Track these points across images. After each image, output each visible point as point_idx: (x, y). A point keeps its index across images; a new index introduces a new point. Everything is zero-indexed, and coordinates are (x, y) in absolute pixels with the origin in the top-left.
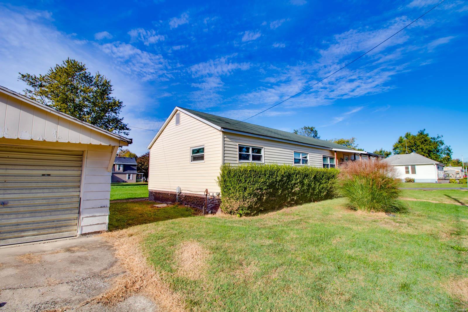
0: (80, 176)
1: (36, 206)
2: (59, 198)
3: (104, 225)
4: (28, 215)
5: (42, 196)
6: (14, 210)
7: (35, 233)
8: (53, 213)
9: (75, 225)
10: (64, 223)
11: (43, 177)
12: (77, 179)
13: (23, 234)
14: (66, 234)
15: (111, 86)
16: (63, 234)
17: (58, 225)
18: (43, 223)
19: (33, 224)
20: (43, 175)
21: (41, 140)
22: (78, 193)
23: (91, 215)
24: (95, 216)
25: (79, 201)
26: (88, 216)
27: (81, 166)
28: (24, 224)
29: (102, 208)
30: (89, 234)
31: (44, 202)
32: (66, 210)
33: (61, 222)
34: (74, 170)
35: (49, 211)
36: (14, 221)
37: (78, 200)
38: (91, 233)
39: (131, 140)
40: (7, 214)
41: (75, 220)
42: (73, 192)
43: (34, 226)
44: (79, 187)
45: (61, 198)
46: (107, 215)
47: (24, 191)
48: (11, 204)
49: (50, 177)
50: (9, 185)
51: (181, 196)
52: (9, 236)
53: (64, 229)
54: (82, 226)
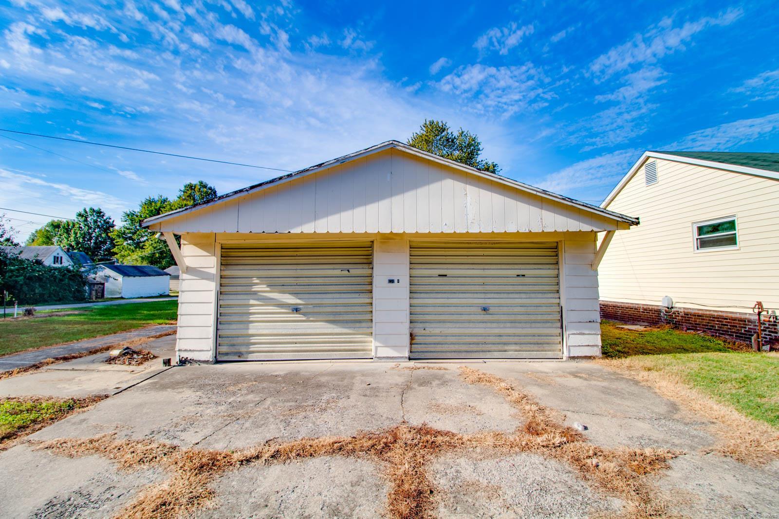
0: (558, 276)
1: (515, 314)
2: (537, 306)
3: (596, 348)
4: (508, 325)
5: (520, 302)
6: (496, 317)
7: (518, 347)
8: (533, 325)
9: (557, 344)
10: (546, 339)
11: (519, 278)
12: (555, 280)
13: (506, 348)
14: (550, 354)
15: (479, 144)
16: (546, 354)
17: (540, 341)
18: (524, 336)
19: (515, 336)
20: (518, 276)
21: (527, 231)
22: (557, 301)
23: (578, 332)
24: (584, 334)
25: (560, 310)
26: (575, 332)
27: (557, 263)
28: (506, 336)
29: (590, 324)
30: (578, 357)
31: (523, 310)
32: (546, 322)
33: (542, 338)
34: (549, 269)
35: (529, 322)
36: (497, 331)
37: (558, 309)
38: (581, 357)
39: (638, 219)
40: (490, 322)
41: (557, 336)
42: (551, 298)
43: (516, 339)
44: (558, 292)
45: (540, 306)
46: (598, 334)
47: (502, 296)
48: (492, 310)
49: (525, 278)
50: (488, 288)
51: (674, 313)
52: (494, 347)
53: (547, 347)
54: (569, 346)
